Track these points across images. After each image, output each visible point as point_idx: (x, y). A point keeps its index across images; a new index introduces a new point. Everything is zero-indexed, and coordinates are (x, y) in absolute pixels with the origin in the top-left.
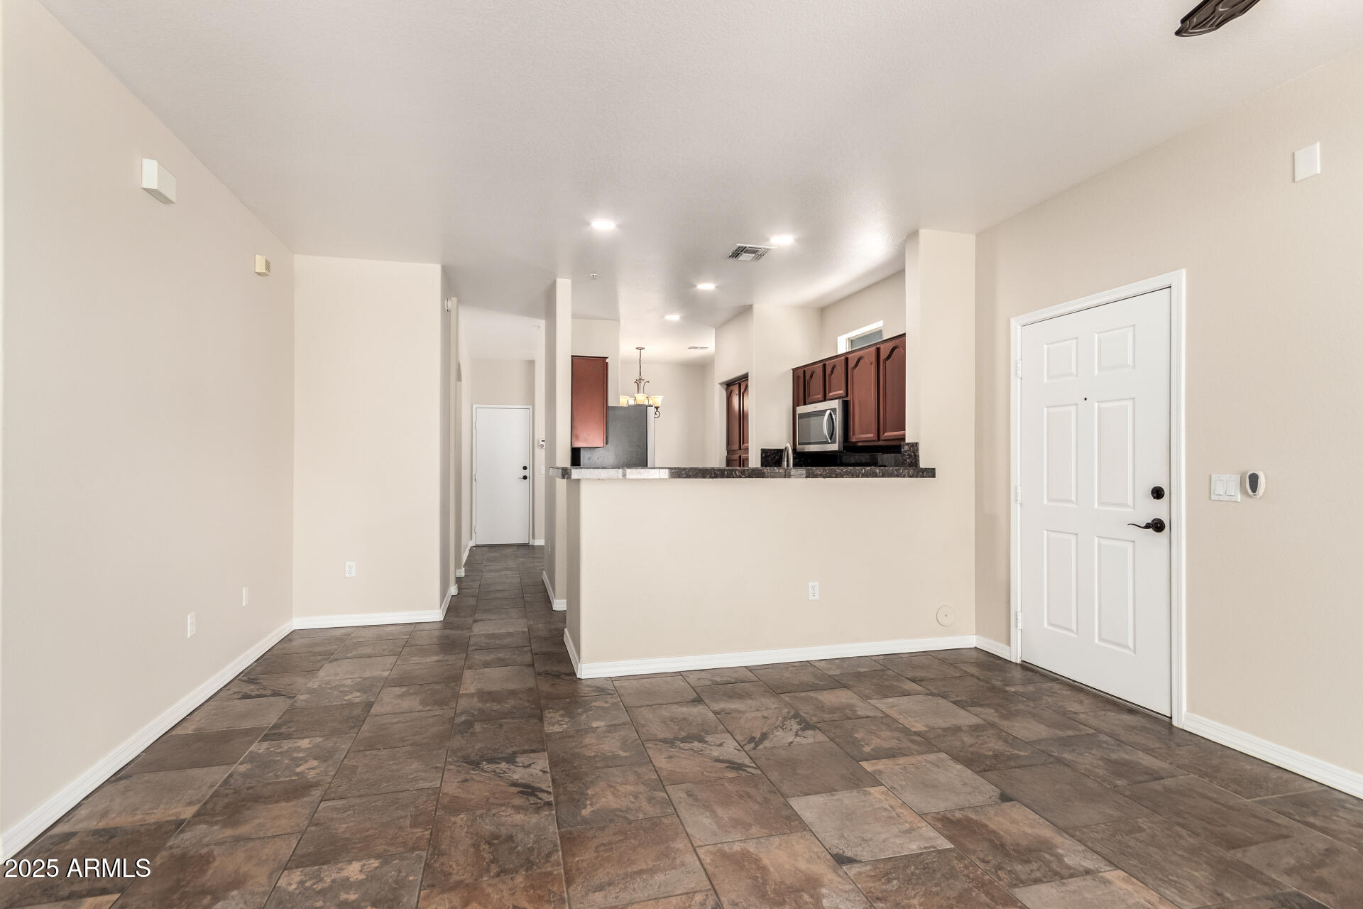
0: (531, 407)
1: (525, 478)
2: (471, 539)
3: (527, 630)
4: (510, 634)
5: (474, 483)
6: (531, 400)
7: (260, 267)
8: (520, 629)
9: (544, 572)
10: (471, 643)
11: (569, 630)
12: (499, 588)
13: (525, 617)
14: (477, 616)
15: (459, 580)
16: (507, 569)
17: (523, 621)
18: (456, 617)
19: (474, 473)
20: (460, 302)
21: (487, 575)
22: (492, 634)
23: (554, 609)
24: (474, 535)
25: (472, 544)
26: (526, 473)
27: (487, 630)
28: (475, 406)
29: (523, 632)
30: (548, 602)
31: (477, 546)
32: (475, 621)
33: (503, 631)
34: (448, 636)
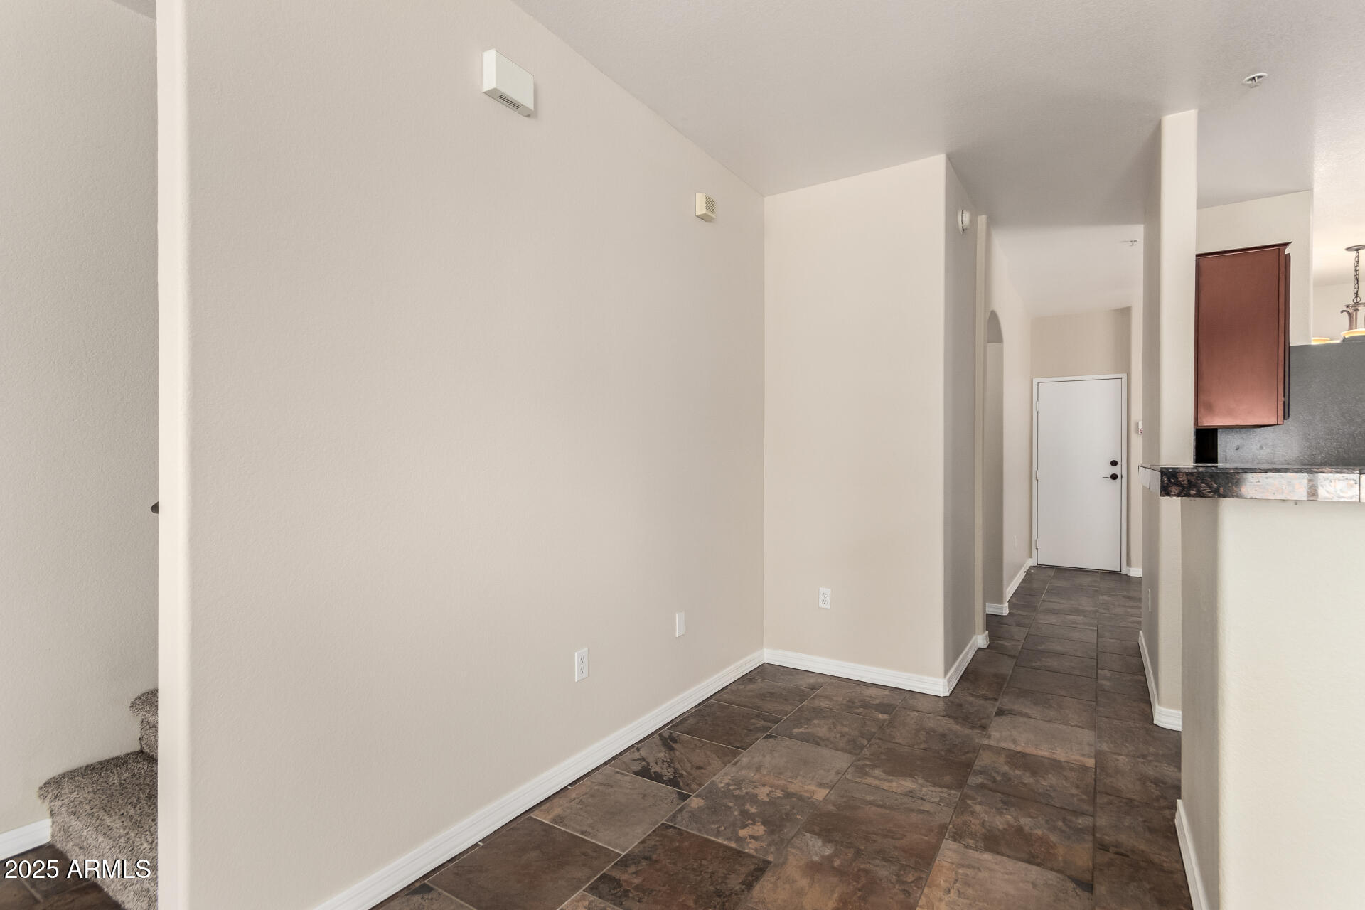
0: (1124, 376)
1: (1114, 477)
2: (1031, 557)
3: (1091, 763)
4: (1056, 766)
5: (1035, 482)
6: (1123, 364)
7: (701, 209)
8: (1078, 757)
9: (1141, 631)
10: (978, 765)
11: (1186, 806)
12: (1058, 647)
13: (1093, 726)
14: (1006, 702)
15: (993, 623)
16: (1077, 612)
17: (1087, 736)
18: (972, 695)
19: (1035, 468)
20: (992, 222)
21: (1046, 620)
22: (1024, 755)
23: (1155, 722)
24: (1034, 551)
25: (1031, 562)
26: (1116, 470)
27: (1014, 741)
28: (1036, 381)
29: (1085, 769)
30: (1143, 701)
31: (1040, 567)
32: (1000, 713)
33: (1044, 752)
34: (944, 735)
